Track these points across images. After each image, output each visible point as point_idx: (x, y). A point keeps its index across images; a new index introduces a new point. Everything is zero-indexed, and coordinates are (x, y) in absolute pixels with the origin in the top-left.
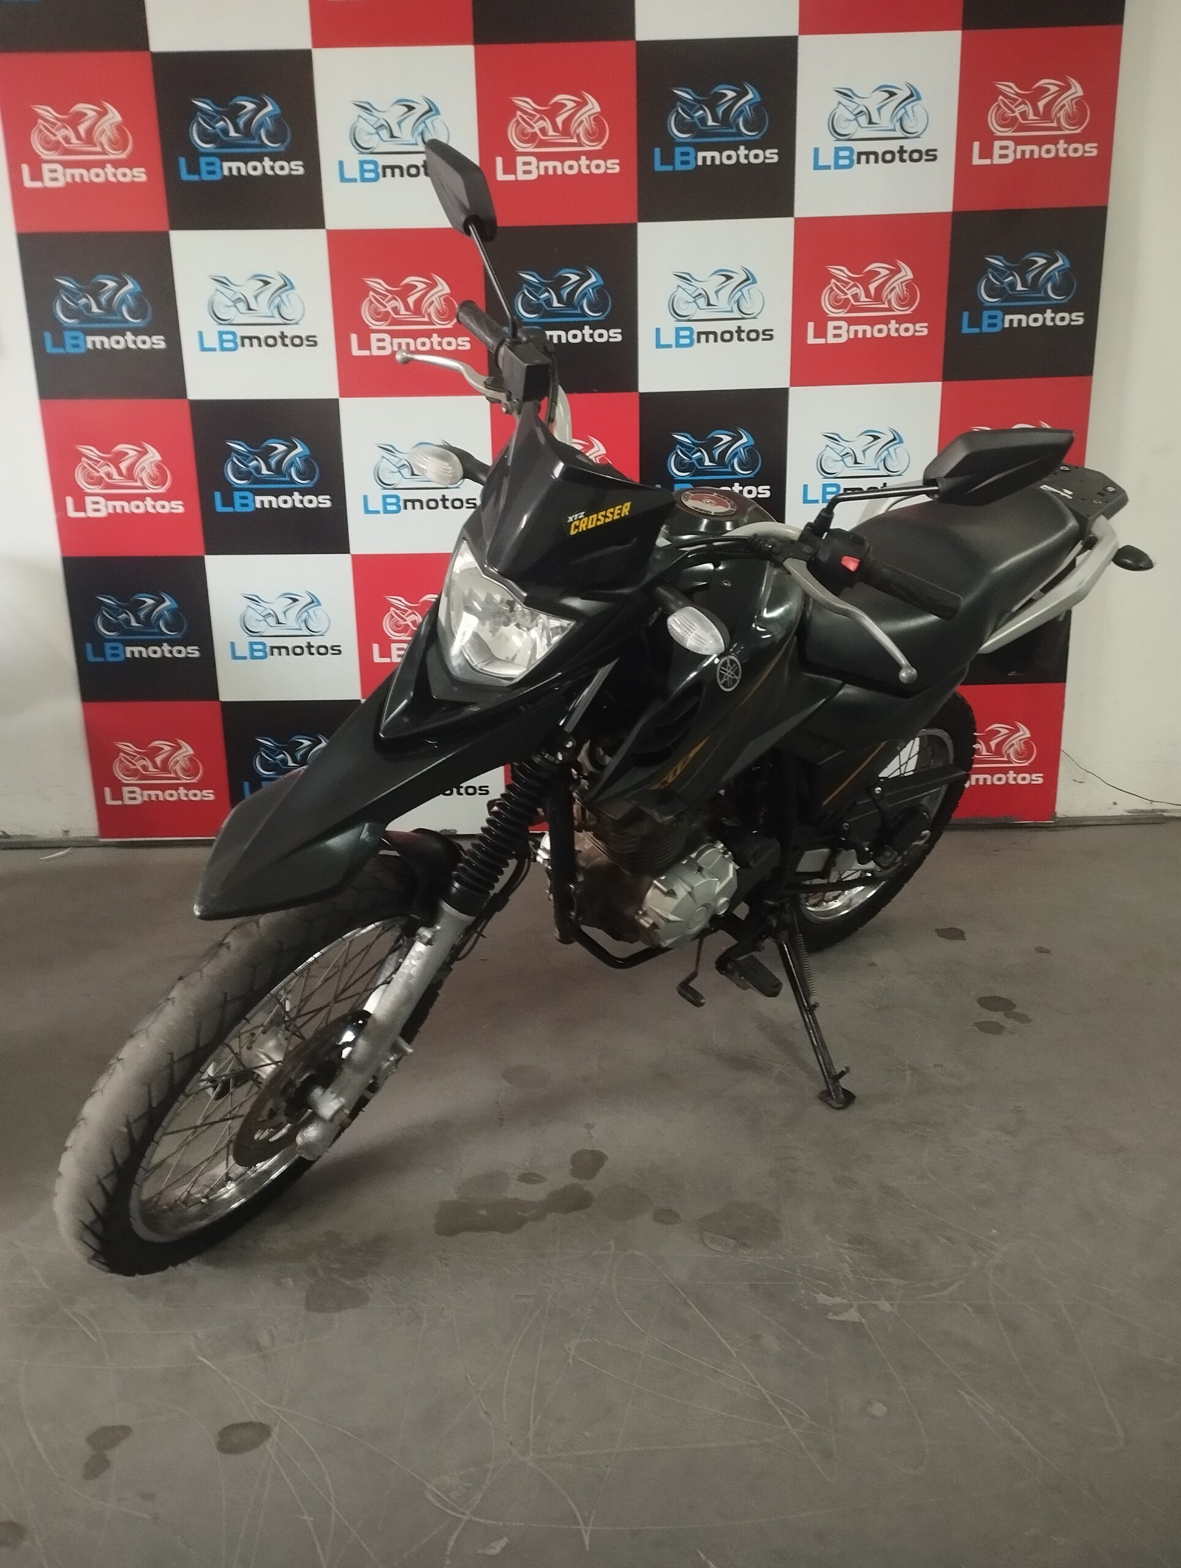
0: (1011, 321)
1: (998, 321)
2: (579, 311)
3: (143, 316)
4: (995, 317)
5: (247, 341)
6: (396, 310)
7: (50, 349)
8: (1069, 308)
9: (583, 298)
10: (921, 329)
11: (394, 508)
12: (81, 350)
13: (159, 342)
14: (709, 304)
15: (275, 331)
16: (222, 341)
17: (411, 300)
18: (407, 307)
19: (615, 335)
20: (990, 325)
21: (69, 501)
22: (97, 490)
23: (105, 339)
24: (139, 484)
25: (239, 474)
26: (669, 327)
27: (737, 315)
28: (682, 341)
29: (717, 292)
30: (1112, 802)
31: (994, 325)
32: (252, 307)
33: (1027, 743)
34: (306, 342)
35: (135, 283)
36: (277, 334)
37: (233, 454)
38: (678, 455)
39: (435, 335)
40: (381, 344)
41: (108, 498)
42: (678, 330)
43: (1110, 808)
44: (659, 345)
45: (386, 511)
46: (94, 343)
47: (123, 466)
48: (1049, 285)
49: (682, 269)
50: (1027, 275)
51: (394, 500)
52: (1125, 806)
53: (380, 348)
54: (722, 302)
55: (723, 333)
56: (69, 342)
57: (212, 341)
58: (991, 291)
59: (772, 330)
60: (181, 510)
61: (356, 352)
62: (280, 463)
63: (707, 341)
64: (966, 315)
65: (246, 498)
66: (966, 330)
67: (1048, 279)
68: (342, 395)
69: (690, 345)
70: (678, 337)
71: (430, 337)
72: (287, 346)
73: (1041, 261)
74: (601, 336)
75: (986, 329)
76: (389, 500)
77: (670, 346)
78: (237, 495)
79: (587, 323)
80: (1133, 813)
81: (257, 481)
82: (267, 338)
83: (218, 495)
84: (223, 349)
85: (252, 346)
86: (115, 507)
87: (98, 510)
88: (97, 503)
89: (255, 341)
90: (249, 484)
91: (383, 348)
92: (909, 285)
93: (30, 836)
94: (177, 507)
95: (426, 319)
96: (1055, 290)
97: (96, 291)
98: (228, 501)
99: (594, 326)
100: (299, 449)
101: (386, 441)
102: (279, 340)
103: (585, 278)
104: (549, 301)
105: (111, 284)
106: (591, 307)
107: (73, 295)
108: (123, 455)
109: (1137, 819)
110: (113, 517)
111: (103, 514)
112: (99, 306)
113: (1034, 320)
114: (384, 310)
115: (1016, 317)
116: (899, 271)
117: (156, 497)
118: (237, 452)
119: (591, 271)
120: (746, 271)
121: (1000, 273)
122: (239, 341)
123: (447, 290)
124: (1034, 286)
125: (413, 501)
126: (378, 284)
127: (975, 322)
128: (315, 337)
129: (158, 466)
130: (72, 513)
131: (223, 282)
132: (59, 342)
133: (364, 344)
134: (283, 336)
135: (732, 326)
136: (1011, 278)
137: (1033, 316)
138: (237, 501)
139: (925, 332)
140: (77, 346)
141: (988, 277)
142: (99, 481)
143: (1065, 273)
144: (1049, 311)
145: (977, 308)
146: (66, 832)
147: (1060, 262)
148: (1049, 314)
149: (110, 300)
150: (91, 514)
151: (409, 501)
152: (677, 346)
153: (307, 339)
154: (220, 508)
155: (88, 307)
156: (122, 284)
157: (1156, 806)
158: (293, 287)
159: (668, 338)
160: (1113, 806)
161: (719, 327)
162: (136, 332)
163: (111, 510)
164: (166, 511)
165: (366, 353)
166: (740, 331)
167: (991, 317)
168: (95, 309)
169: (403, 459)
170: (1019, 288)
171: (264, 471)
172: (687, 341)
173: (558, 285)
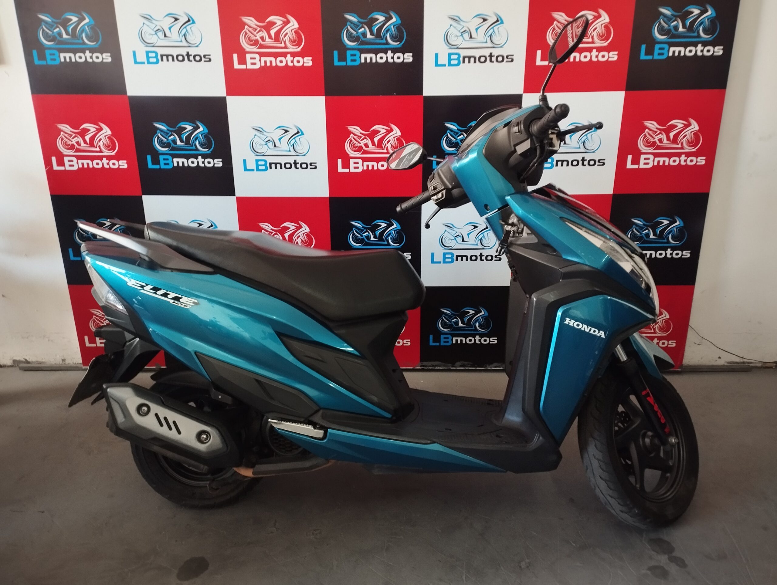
0: (674, 52)
1: (665, 51)
2: (384, 41)
3: (96, 40)
4: (663, 49)
5: (165, 58)
6: (262, 38)
7: (37, 62)
8: (714, 44)
9: (387, 32)
10: (613, 56)
11: (264, 168)
12: (57, 63)
13: (107, 58)
14: (471, 37)
15: (183, 52)
16: (148, 58)
17: (273, 32)
18: (270, 37)
19: (408, 58)
20: (659, 54)
21: (54, 159)
22: (71, 152)
23: (72, 55)
24: (98, 149)
25: (162, 144)
26: (444, 53)
27: (489, 44)
28: (453, 62)
29: (477, 29)
30: (718, 357)
31: (662, 54)
32: (167, 35)
33: (667, 321)
34: (203, 59)
35: (91, 18)
36: (185, 54)
37: (158, 131)
38: (448, 137)
39: (289, 56)
40: (253, 61)
41: (79, 158)
42: (450, 55)
43: (716, 361)
44: (437, 65)
45: (258, 170)
46: (65, 58)
47: (87, 138)
48: (701, 28)
49: (453, 13)
50: (686, 21)
51: (263, 163)
52: (725, 360)
53: (252, 64)
54: (480, 36)
55: (480, 58)
56: (48, 57)
57: (141, 57)
58: (662, 31)
59: (513, 55)
60: (126, 166)
61: (237, 66)
62: (188, 137)
63: (469, 62)
64: (643, 47)
65: (167, 159)
66: (643, 57)
67: (701, 23)
68: (228, 94)
69: (458, 64)
70: (450, 60)
71: (285, 57)
72: (191, 61)
73: (696, 11)
74: (399, 58)
75: (656, 57)
76: (260, 163)
77: (444, 65)
78: (161, 158)
79: (390, 49)
80: (730, 363)
81: (174, 149)
82: (177, 56)
83: (149, 157)
84: (149, 63)
85: (168, 60)
86: (83, 164)
87: (73, 166)
88: (72, 161)
89: (170, 58)
90: (170, 151)
91: (255, 64)
92: (606, 27)
93: (41, 363)
94: (123, 164)
95: (283, 45)
96: (706, 31)
97: (65, 23)
98: (156, 161)
99: (394, 51)
100: (201, 129)
101: (257, 125)
102: (186, 58)
103: (389, 18)
104: (364, 34)
105: (75, 19)
106: (393, 38)
107: (51, 26)
108: (87, 131)
109: (734, 369)
110: (81, 170)
111: (75, 168)
112: (67, 33)
113: (689, 52)
114: (253, 38)
115: (677, 49)
116: (599, 16)
117: (109, 158)
118: (161, 131)
119: (392, 14)
120: (497, 15)
121: (669, 20)
122: (159, 57)
123: (296, 26)
124: (691, 28)
125: (276, 164)
126: (250, 21)
127: (649, 52)
128: (210, 55)
129: (108, 138)
130: (56, 167)
131: (148, 18)
132: (42, 57)
133: (242, 61)
134: (188, 55)
135: (487, 53)
136: (675, 23)
137: (689, 49)
138: (162, 162)
139: (616, 58)
140: (55, 60)
141: (660, 21)
142: (72, 147)
143: (712, 21)
144: (700, 45)
145: (651, 43)
146: (64, 360)
147: (709, 13)
148: (700, 47)
149: (75, 29)
150: (68, 168)
151: (273, 163)
152: (449, 66)
153: (204, 56)
154: (150, 166)
155: (60, 34)
156: (82, 19)
157: (745, 360)
158: (194, 22)
159: (443, 60)
160: (719, 360)
161: (477, 53)
162: (92, 51)
163: (80, 166)
164: (116, 167)
165: (243, 67)
166: (491, 56)
167: (660, 49)
168: (65, 36)
169: (270, 136)
170: (681, 29)
171: (179, 143)
172: (456, 62)
173: (370, 23)
